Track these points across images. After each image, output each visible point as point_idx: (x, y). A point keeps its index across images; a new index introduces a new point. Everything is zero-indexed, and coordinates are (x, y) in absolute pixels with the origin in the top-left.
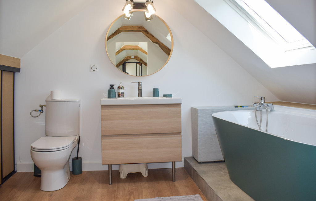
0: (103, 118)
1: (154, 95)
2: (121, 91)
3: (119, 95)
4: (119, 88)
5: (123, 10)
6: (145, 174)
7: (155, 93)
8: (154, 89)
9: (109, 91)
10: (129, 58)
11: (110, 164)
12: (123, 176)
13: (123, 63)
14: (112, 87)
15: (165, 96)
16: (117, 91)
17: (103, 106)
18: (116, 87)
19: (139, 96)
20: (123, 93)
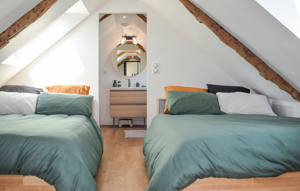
0: (111, 96)
1: (137, 86)
2: (120, 84)
3: (119, 86)
4: (119, 82)
5: (120, 42)
6: (131, 125)
7: (138, 85)
8: (137, 83)
9: (114, 83)
10: (129, 58)
11: (114, 117)
12: (120, 126)
13: (124, 62)
14: (115, 81)
15: (142, 86)
16: (118, 84)
17: (111, 91)
18: (117, 82)
19: (129, 87)
20: (121, 85)
